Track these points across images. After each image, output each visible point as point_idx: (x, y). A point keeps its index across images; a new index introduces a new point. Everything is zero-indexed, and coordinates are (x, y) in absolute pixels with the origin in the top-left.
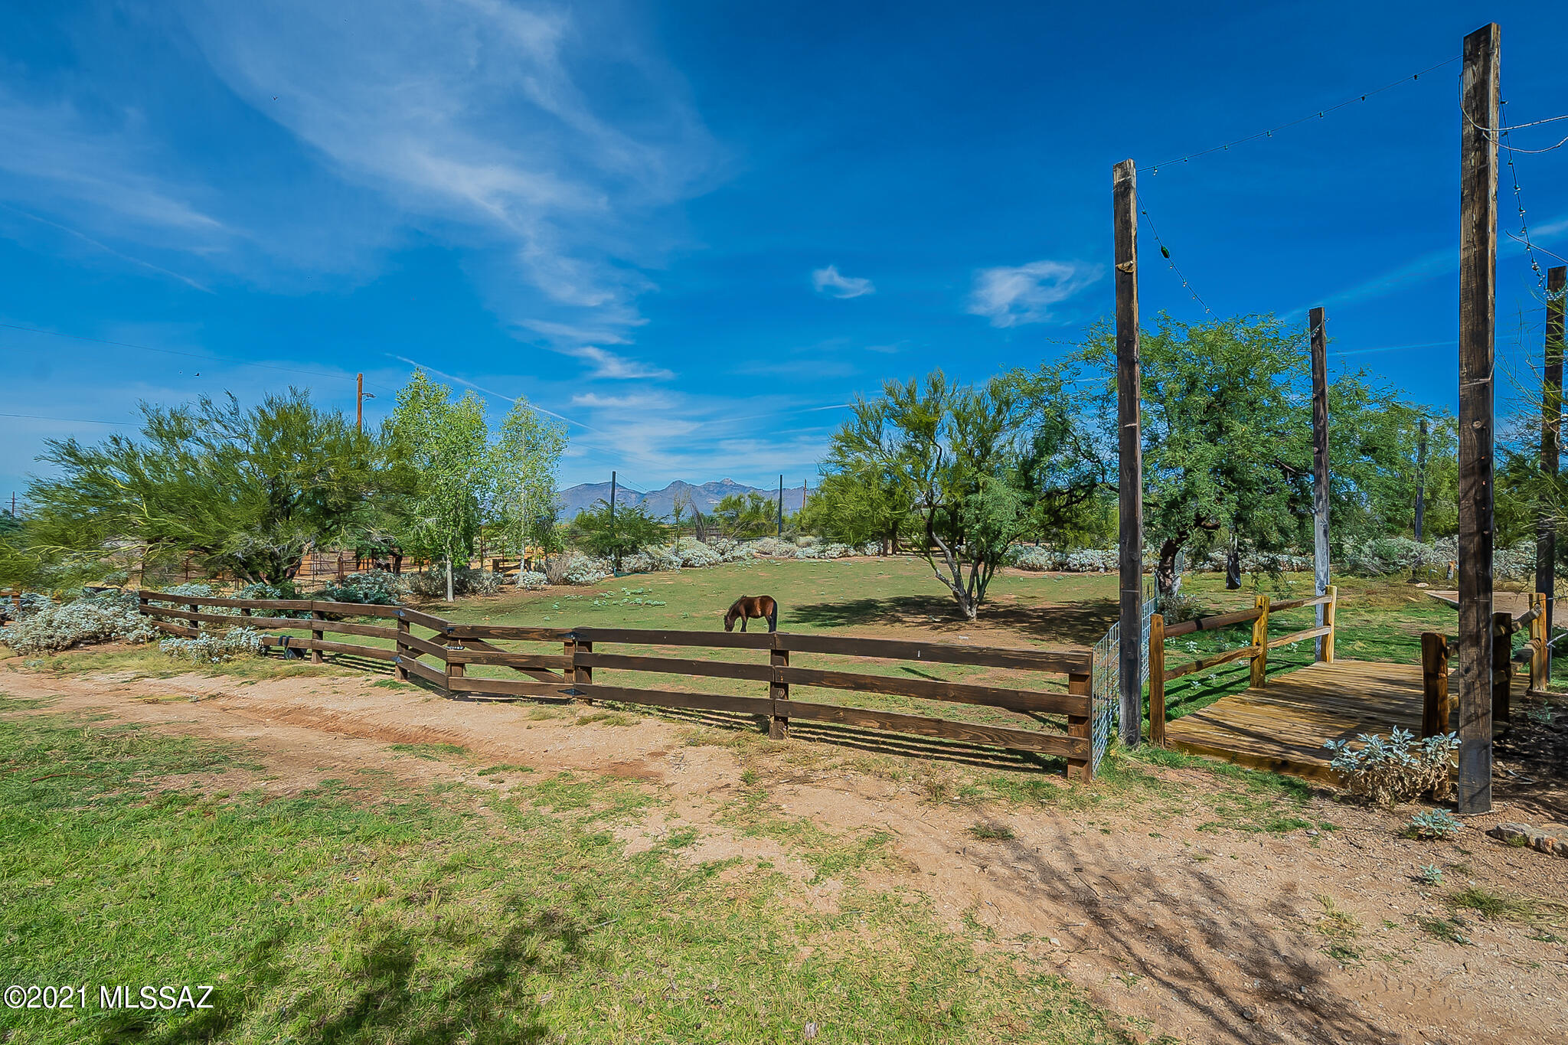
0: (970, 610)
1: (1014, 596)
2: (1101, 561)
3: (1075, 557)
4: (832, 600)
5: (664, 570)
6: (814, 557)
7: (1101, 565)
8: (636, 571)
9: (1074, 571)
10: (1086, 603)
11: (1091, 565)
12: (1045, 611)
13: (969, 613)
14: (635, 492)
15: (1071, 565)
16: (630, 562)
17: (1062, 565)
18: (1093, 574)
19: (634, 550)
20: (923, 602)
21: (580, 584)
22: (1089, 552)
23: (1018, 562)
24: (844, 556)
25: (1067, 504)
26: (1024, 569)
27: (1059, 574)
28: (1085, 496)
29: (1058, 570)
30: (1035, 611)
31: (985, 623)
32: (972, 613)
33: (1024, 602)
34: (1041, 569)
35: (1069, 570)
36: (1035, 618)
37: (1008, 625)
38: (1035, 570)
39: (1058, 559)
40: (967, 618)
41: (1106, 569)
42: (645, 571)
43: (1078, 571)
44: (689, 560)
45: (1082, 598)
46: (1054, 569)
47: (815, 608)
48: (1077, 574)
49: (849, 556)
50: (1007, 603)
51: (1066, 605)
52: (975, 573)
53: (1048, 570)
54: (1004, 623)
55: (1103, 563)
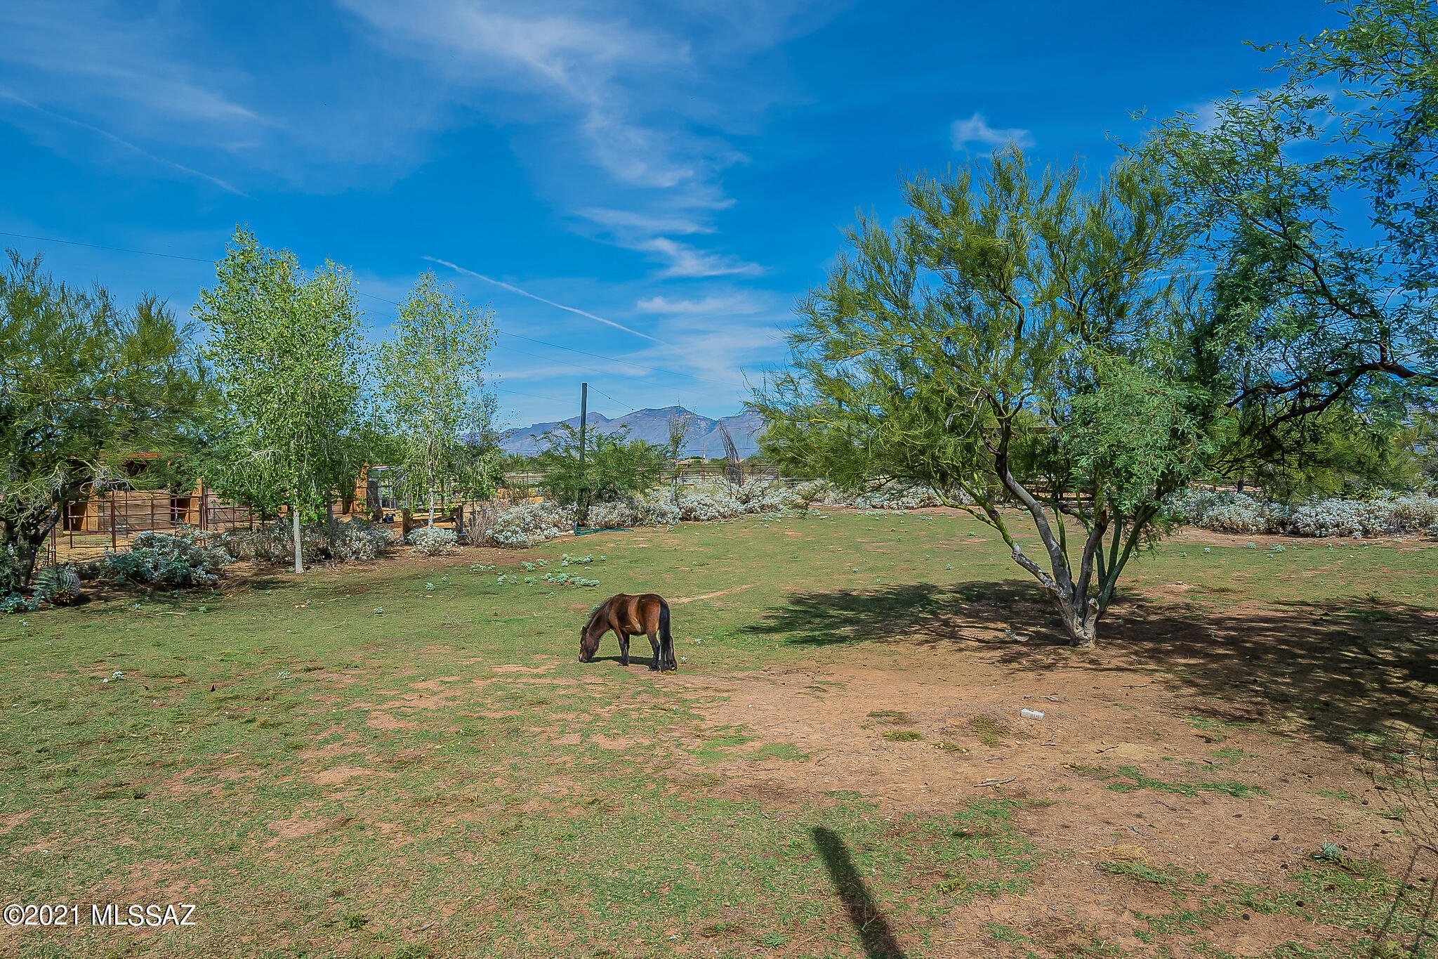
0: (1082, 625)
1: (1185, 587)
2: (1356, 519)
3: (1306, 513)
4: (865, 584)
5: (652, 526)
6: (882, 507)
7: (1357, 526)
8: (608, 527)
9: (1306, 535)
10: (1331, 607)
11: (1337, 526)
12: (1245, 627)
13: (1079, 632)
14: (704, 419)
15: (1300, 525)
16: (599, 512)
17: (1283, 524)
18: (1341, 541)
19: (613, 496)
20: (1013, 594)
21: (511, 546)
22: (1334, 504)
23: (1205, 519)
24: (928, 505)
25: (1294, 412)
26: (1215, 530)
27: (1278, 542)
28: (1334, 397)
29: (1277, 533)
30: (1219, 622)
31: (1113, 656)
32: (1086, 631)
33: (1204, 601)
34: (1245, 530)
35: (1296, 533)
36: (1221, 645)
37: (1159, 661)
38: (1235, 531)
39: (1276, 514)
40: (1075, 642)
41: (1366, 532)
42: (620, 526)
43: (1314, 536)
44: (692, 510)
45: (1321, 595)
46: (1269, 531)
47: (825, 599)
48: (1310, 540)
49: (935, 506)
50: (1170, 600)
51: (1291, 611)
52: (1094, 545)
53: (1259, 532)
54: (1154, 655)
55: (1360, 523)
